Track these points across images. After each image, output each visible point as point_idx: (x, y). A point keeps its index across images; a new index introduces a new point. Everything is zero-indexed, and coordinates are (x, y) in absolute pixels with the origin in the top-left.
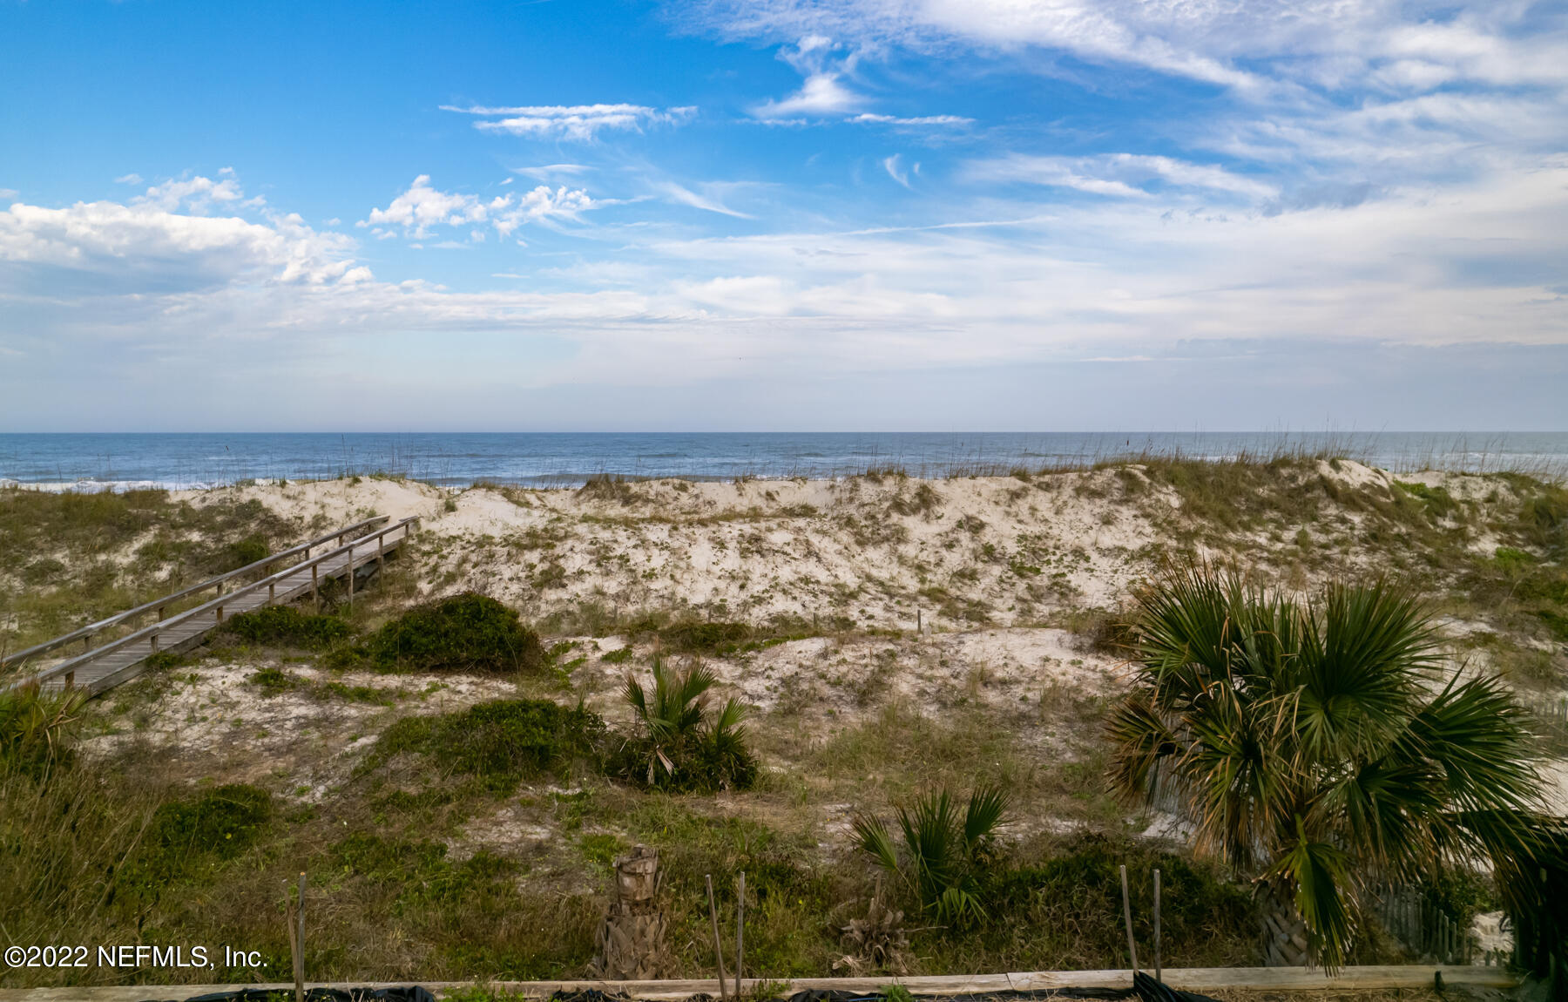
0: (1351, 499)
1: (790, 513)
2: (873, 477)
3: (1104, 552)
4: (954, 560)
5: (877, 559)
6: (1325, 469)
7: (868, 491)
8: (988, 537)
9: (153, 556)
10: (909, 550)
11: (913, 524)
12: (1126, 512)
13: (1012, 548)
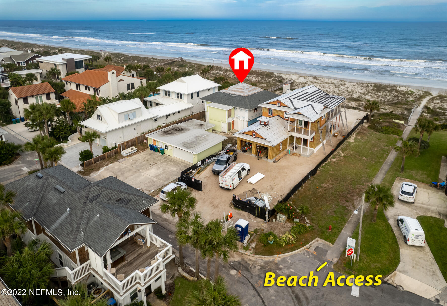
0: (397, 91)
1: (332, 83)
2: (341, 81)
3: (359, 92)
4: (343, 91)
5: (336, 90)
6: (398, 88)
7: (340, 82)
8: (348, 89)
9: (273, 80)
10: (340, 89)
11: (342, 87)
12: (364, 89)
13: (350, 90)
